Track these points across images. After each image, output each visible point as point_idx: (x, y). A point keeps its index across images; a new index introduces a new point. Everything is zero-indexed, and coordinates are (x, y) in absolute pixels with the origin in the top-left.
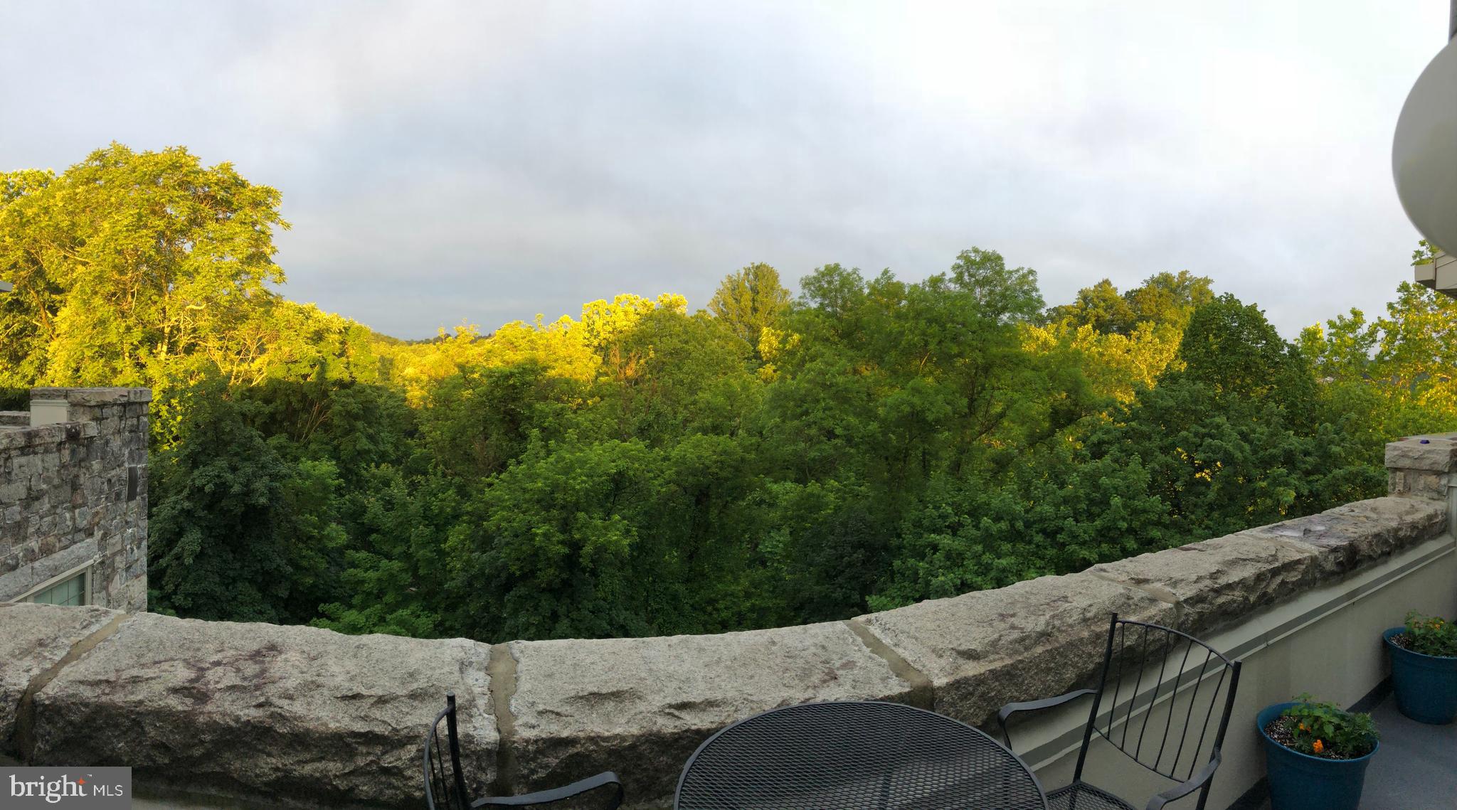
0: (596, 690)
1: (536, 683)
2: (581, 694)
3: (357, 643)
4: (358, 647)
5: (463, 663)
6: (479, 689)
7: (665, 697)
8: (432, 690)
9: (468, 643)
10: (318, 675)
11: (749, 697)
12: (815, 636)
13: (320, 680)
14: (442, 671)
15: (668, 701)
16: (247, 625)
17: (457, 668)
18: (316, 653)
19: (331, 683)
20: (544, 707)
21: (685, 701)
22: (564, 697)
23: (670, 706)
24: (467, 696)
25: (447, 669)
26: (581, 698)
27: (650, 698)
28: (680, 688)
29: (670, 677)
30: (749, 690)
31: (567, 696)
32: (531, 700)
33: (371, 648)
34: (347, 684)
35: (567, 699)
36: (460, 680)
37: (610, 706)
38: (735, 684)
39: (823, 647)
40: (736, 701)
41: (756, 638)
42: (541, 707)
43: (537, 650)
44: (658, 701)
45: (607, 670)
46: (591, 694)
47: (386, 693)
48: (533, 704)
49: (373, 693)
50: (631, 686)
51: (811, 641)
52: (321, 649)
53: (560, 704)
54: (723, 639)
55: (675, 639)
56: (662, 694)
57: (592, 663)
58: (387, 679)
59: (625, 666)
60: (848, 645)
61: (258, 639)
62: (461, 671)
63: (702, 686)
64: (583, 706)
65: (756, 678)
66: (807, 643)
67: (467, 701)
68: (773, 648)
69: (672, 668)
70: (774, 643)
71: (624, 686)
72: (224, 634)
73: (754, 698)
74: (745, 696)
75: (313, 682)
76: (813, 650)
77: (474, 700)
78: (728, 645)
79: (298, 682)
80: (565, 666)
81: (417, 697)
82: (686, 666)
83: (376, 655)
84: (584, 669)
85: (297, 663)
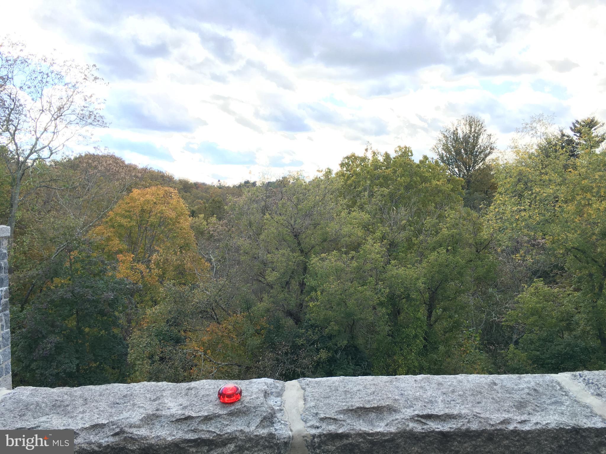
0: (361, 405)
1: (318, 402)
2: (351, 408)
3: (188, 387)
4: (188, 389)
5: (266, 392)
6: (278, 407)
7: (414, 410)
8: (245, 409)
9: (270, 381)
10: (157, 410)
11: (478, 415)
12: (528, 382)
13: (159, 413)
14: (251, 397)
15: (416, 413)
16: (103, 387)
17: (263, 395)
18: (155, 397)
19: (167, 413)
20: (324, 415)
21: (430, 413)
22: (338, 409)
23: (418, 416)
24: (270, 411)
25: (254, 396)
26: (352, 410)
27: (403, 411)
28: (425, 406)
29: (417, 399)
30: (477, 410)
31: (341, 409)
32: (315, 412)
33: (197, 389)
34: (180, 412)
35: (341, 411)
36: (265, 402)
37: (373, 415)
38: (467, 406)
39: (535, 390)
40: (468, 416)
41: (481, 379)
42: (322, 416)
43: (317, 383)
44: (409, 412)
45: (369, 394)
46: (358, 408)
47: (210, 414)
48: (317, 414)
49: (200, 415)
50: (388, 403)
51: (525, 385)
52: (159, 394)
53: (336, 414)
54: (455, 378)
55: (419, 377)
56: (412, 409)
57: (359, 390)
58: (211, 405)
59: (384, 392)
60: (556, 390)
61: (112, 394)
62: (265, 397)
63: (441, 405)
64: (353, 415)
65: (483, 404)
66: (521, 386)
67: (270, 413)
68: (495, 387)
69: (418, 394)
70: (495, 384)
71: (383, 403)
72: (86, 394)
73: (482, 416)
74: (475, 413)
75: (153, 415)
76: (527, 391)
77: (275, 414)
78: (460, 382)
79: (143, 416)
80: (339, 392)
81: (234, 414)
82: (429, 394)
83: (202, 393)
84: (352, 394)
85: (142, 405)
